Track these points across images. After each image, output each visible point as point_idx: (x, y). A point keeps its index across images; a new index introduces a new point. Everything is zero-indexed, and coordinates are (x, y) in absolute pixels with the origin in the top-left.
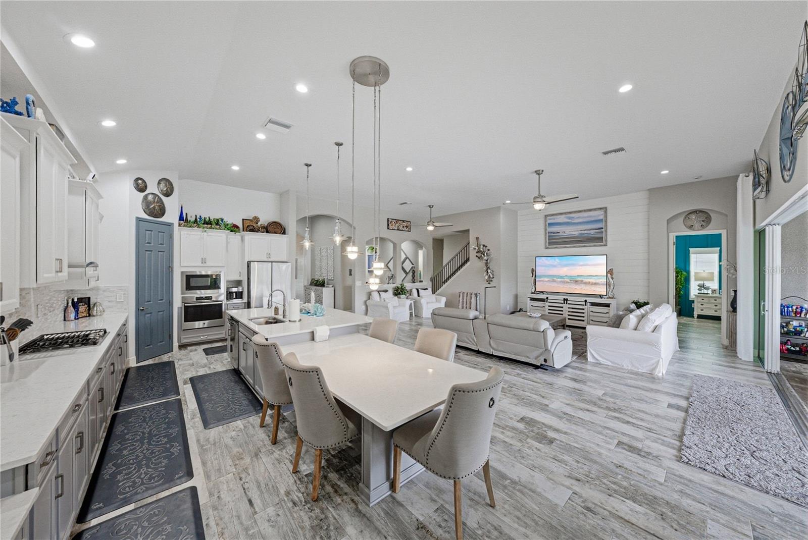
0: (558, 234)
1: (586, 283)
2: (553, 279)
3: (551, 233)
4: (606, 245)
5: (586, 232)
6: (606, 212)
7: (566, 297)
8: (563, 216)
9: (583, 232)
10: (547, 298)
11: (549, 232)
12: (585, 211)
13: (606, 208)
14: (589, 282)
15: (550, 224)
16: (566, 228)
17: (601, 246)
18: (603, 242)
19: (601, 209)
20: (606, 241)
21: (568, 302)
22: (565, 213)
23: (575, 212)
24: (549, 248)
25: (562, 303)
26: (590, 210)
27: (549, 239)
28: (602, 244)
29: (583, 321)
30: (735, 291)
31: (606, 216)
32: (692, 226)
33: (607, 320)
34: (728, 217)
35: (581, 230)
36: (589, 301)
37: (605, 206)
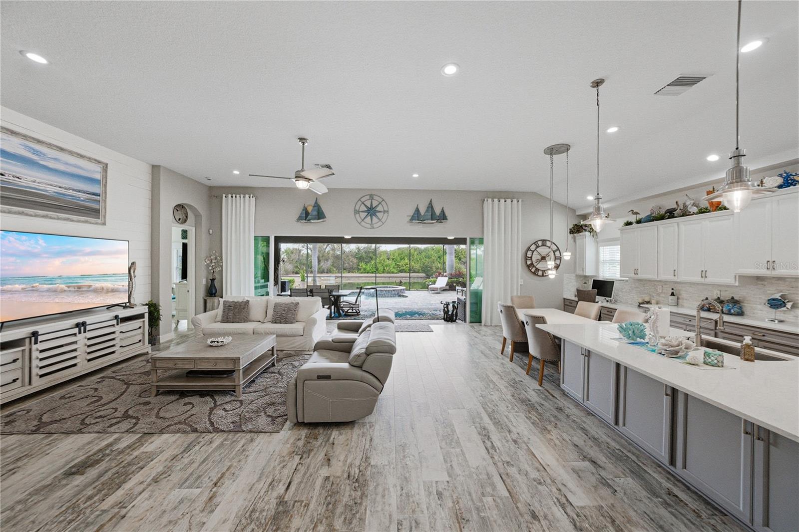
4: (104, 224)
5: (71, 192)
6: (105, 170)
7: (80, 320)
9: (63, 191)
10: (34, 334)
12: (71, 153)
13: (107, 165)
17: (97, 223)
18: (99, 218)
19: (98, 162)
20: (105, 217)
21: (88, 328)
22: (25, 137)
25: (75, 335)
26: (82, 156)
28: (99, 221)
29: (113, 352)
30: (213, 280)
31: (105, 177)
32: (180, 219)
33: (140, 337)
34: (198, 216)
35: (60, 187)
36: (120, 317)
37: (105, 161)
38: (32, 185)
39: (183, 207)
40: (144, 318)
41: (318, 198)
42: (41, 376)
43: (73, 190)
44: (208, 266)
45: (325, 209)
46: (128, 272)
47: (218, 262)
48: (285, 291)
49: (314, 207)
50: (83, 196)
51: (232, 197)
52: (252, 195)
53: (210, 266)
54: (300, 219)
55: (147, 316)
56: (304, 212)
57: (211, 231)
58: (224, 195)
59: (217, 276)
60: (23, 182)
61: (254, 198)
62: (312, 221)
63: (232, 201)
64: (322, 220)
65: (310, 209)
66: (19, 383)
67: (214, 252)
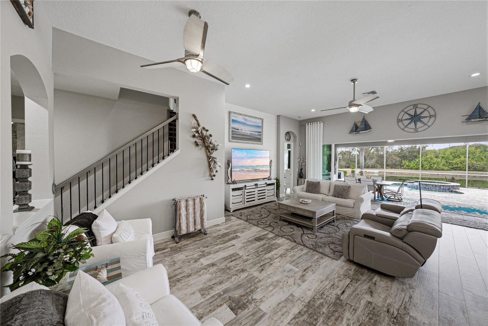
0: (237, 131)
1: (261, 171)
2: (243, 169)
3: (233, 128)
5: (254, 133)
6: (263, 122)
7: (256, 183)
8: (241, 117)
10: (245, 186)
11: (232, 128)
12: (254, 117)
13: (263, 119)
14: (263, 170)
15: (234, 121)
16: (243, 127)
17: (260, 144)
18: (261, 142)
19: (261, 119)
20: (263, 141)
21: (258, 186)
22: (243, 115)
23: (249, 116)
24: (232, 142)
25: (254, 188)
26: (256, 118)
27: (232, 134)
28: (261, 143)
29: (265, 198)
30: (301, 169)
31: (262, 125)
32: (287, 139)
33: (273, 193)
34: (295, 137)
35: (251, 131)
36: (267, 183)
37: (263, 118)
38: (245, 132)
39: (289, 133)
40: (274, 185)
41: (365, 116)
42: (247, 202)
43: (254, 132)
44: (299, 162)
45: (370, 123)
46: (269, 165)
47: (304, 160)
48: (340, 178)
49: (362, 122)
50: (257, 134)
51: (311, 124)
52: (321, 122)
53: (300, 162)
54: (352, 131)
55: (275, 183)
56: (355, 126)
57: (301, 144)
58: (307, 124)
59: (303, 168)
60: (243, 131)
61: (322, 123)
62: (361, 132)
63: (311, 127)
64: (368, 131)
65: (359, 125)
66: (242, 203)
67: (302, 155)
